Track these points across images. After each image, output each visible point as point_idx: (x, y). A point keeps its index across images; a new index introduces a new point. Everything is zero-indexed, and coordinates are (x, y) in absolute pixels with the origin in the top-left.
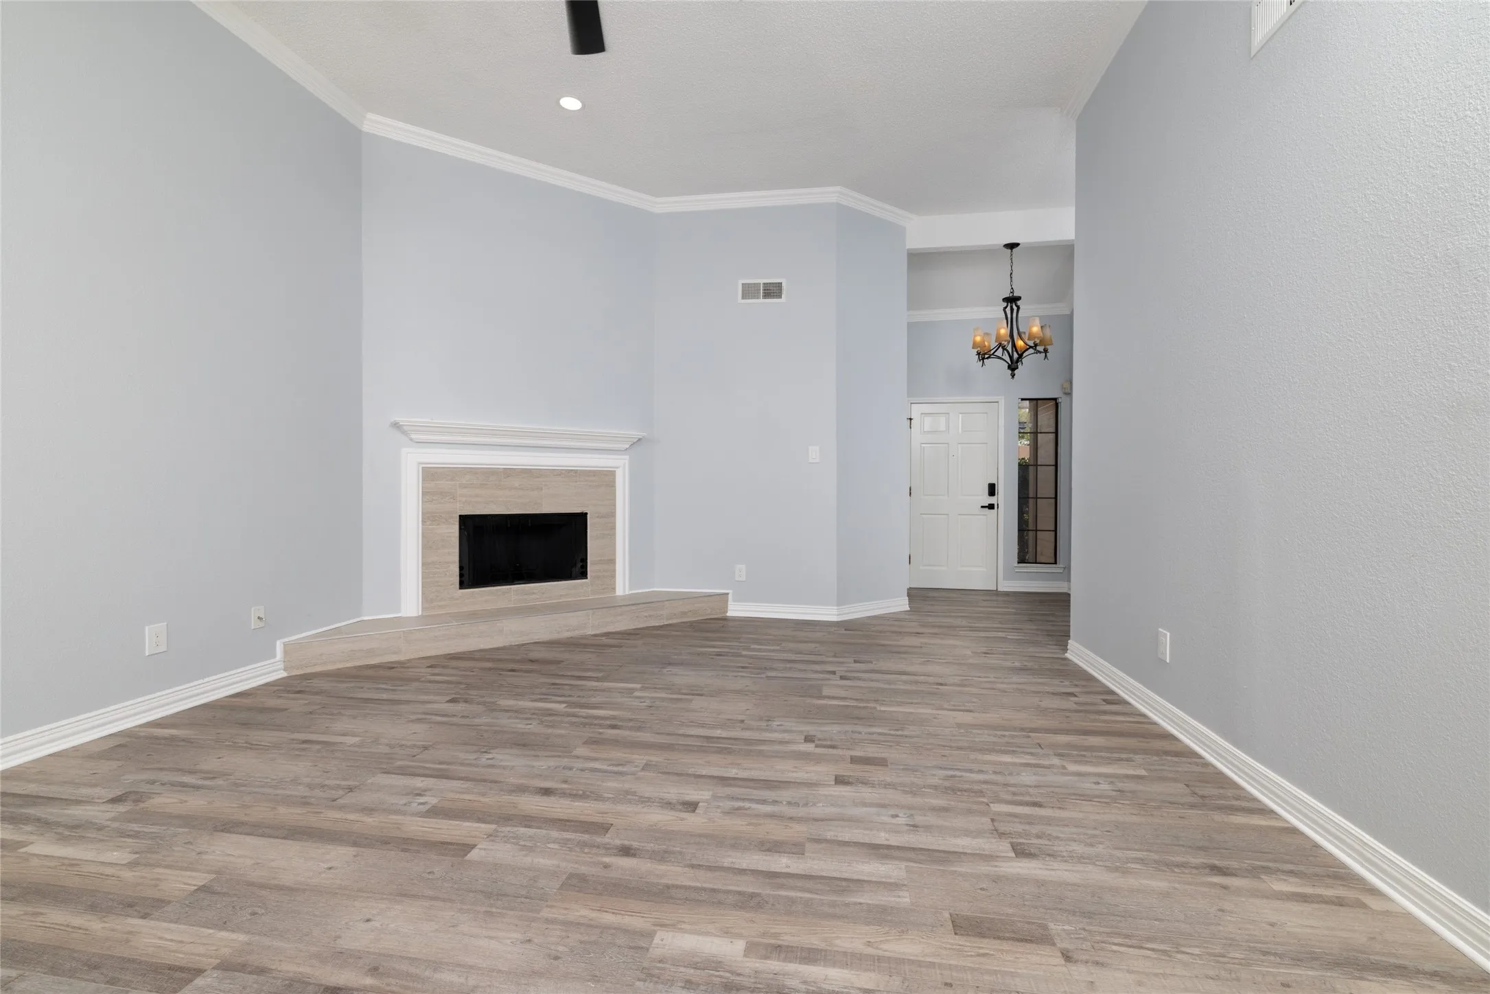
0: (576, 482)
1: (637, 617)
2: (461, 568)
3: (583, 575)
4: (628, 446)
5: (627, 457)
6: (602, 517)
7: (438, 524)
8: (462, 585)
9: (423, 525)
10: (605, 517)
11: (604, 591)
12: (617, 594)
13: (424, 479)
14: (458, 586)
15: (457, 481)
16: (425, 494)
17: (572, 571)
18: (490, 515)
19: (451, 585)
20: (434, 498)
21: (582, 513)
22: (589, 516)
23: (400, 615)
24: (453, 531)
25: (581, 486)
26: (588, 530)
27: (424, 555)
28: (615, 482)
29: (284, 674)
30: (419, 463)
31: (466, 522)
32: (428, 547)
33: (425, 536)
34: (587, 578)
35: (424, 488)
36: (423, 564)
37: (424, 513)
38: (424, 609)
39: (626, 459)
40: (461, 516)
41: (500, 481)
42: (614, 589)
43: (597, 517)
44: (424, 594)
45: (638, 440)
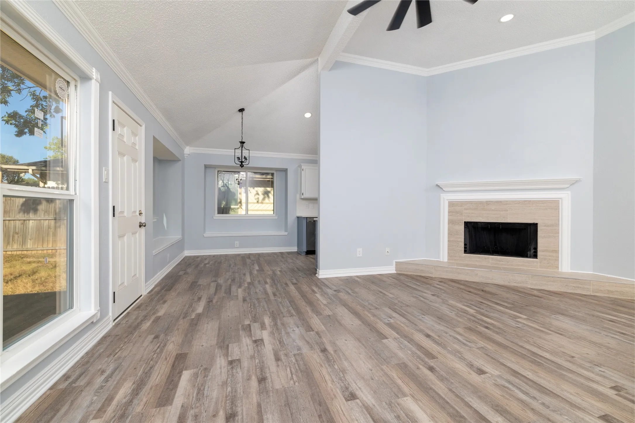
0: (530, 207)
2: (465, 245)
3: (534, 256)
4: (568, 186)
6: (548, 226)
7: (454, 225)
8: (466, 252)
9: (448, 225)
10: (550, 226)
11: (549, 267)
12: (560, 270)
13: (449, 206)
14: (463, 252)
15: (463, 207)
16: (449, 212)
17: (528, 254)
18: (479, 222)
19: (460, 251)
20: (453, 214)
21: (534, 223)
22: (538, 225)
23: (439, 260)
24: (461, 228)
25: (533, 209)
26: (538, 233)
27: (449, 237)
28: (559, 207)
29: (394, 272)
30: (447, 200)
31: (467, 225)
32: (450, 233)
33: (449, 230)
34: (537, 258)
35: (449, 210)
36: (448, 241)
37: (449, 220)
38: (448, 259)
39: (568, 193)
40: (465, 222)
41: (484, 206)
42: (558, 267)
43: (545, 226)
44: (448, 253)
45: (576, 182)
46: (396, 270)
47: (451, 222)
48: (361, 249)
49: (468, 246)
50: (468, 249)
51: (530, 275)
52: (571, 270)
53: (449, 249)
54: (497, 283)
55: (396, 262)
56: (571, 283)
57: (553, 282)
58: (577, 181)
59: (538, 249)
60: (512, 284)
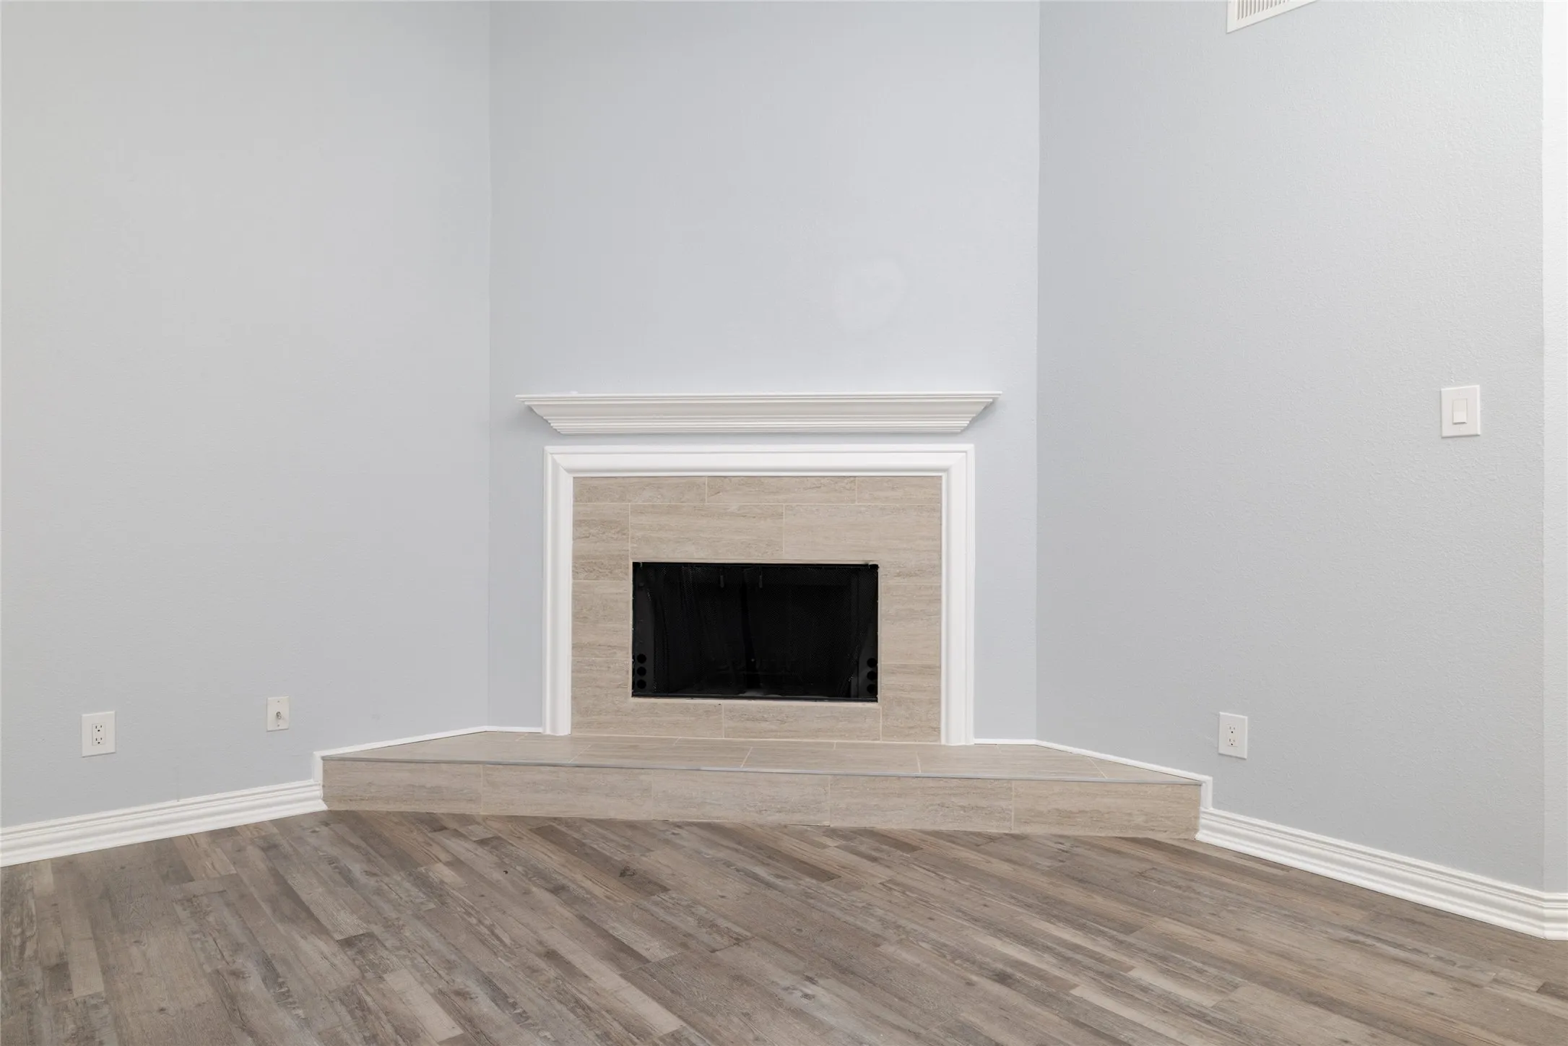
0: (853, 501)
1: (942, 805)
2: (638, 658)
3: (870, 693)
4: (965, 423)
5: (969, 447)
6: (909, 575)
7: (597, 578)
8: (640, 688)
9: (574, 578)
10: (916, 575)
11: (912, 731)
12: (943, 742)
13: (577, 498)
14: (630, 690)
15: (630, 501)
16: (577, 523)
17: (850, 683)
18: (686, 564)
19: (618, 687)
20: (592, 531)
21: (866, 565)
22: (880, 571)
23: (540, 730)
24: (624, 589)
25: (863, 509)
26: (879, 601)
27: (575, 631)
28: (940, 502)
29: (321, 806)
30: (569, 471)
31: (645, 574)
32: (581, 616)
33: (577, 598)
34: (876, 701)
35: (576, 514)
36: (575, 647)
37: (576, 558)
38: (575, 726)
39: (966, 452)
40: (636, 565)
41: (703, 500)
42: (937, 730)
43: (899, 575)
44: (574, 698)
45: (985, 408)
46: (325, 799)
47: (584, 565)
48: (106, 717)
49: (649, 665)
50: (649, 678)
51: (830, 777)
52: (977, 735)
53: (576, 683)
54: (718, 818)
55: (324, 759)
56: (955, 795)
57: (899, 796)
58: (988, 408)
59: (879, 665)
60: (770, 818)
